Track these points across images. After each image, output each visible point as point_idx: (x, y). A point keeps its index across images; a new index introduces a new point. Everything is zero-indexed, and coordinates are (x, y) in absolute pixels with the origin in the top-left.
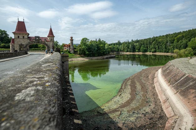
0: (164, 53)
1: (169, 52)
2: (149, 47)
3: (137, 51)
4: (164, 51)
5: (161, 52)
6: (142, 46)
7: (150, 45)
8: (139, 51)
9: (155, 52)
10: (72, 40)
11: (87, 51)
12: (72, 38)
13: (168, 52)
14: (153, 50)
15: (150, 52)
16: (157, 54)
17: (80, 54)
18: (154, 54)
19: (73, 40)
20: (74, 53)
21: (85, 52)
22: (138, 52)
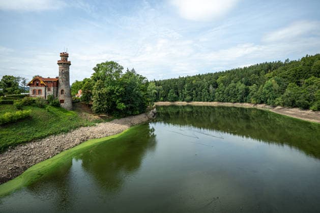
0: (206, 103)
1: (215, 101)
2: (181, 92)
3: (162, 99)
4: (206, 100)
5: (201, 101)
6: (170, 91)
7: (183, 90)
8: (165, 99)
9: (191, 100)
10: (65, 63)
11: (121, 102)
12: (65, 56)
13: (212, 101)
14: (188, 98)
15: (183, 101)
16: (195, 103)
17: (98, 112)
18: (190, 103)
19: (69, 64)
20: (73, 110)
21: (114, 104)
22: (163, 101)
